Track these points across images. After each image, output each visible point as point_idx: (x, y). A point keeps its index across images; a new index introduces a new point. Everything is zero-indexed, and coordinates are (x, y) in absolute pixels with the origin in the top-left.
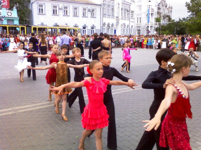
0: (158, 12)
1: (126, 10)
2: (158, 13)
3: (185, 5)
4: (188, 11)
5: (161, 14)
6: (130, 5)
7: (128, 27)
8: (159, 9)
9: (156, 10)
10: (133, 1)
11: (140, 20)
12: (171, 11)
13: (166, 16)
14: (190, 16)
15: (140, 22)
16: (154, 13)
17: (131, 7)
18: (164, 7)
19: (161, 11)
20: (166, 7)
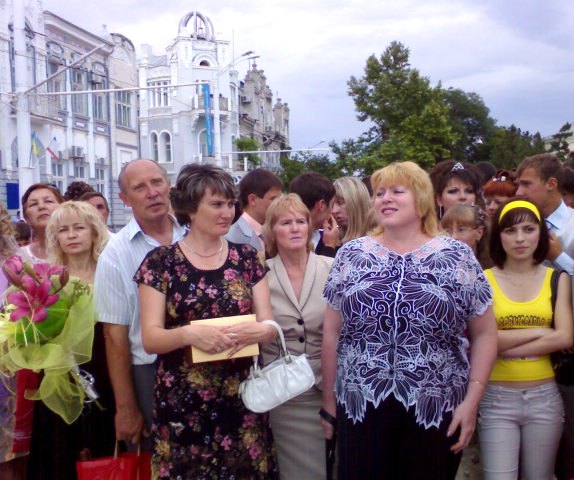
0: (245, 115)
1: (84, 78)
2: (243, 117)
3: (347, 89)
4: (360, 114)
5: (255, 127)
6: (106, 55)
7: (100, 170)
8: (244, 102)
9: (233, 106)
10: (124, 39)
11: (169, 147)
12: (287, 121)
13: (272, 137)
14: (370, 133)
15: (169, 159)
16: (229, 114)
17: (112, 65)
18: (263, 102)
19: (253, 113)
20: (269, 100)
